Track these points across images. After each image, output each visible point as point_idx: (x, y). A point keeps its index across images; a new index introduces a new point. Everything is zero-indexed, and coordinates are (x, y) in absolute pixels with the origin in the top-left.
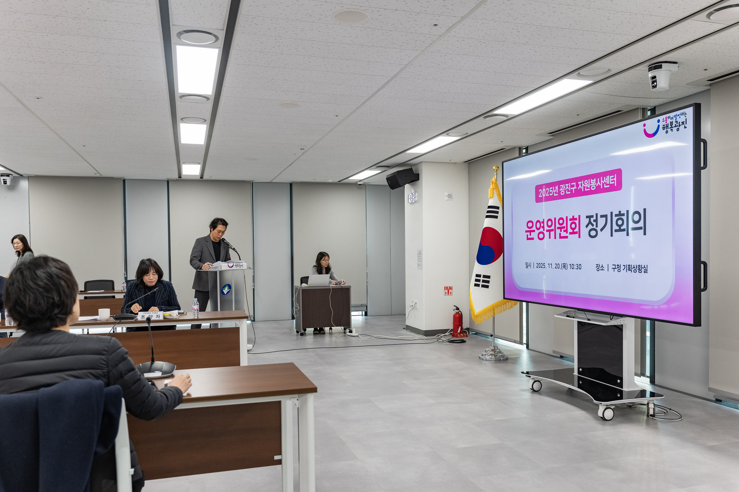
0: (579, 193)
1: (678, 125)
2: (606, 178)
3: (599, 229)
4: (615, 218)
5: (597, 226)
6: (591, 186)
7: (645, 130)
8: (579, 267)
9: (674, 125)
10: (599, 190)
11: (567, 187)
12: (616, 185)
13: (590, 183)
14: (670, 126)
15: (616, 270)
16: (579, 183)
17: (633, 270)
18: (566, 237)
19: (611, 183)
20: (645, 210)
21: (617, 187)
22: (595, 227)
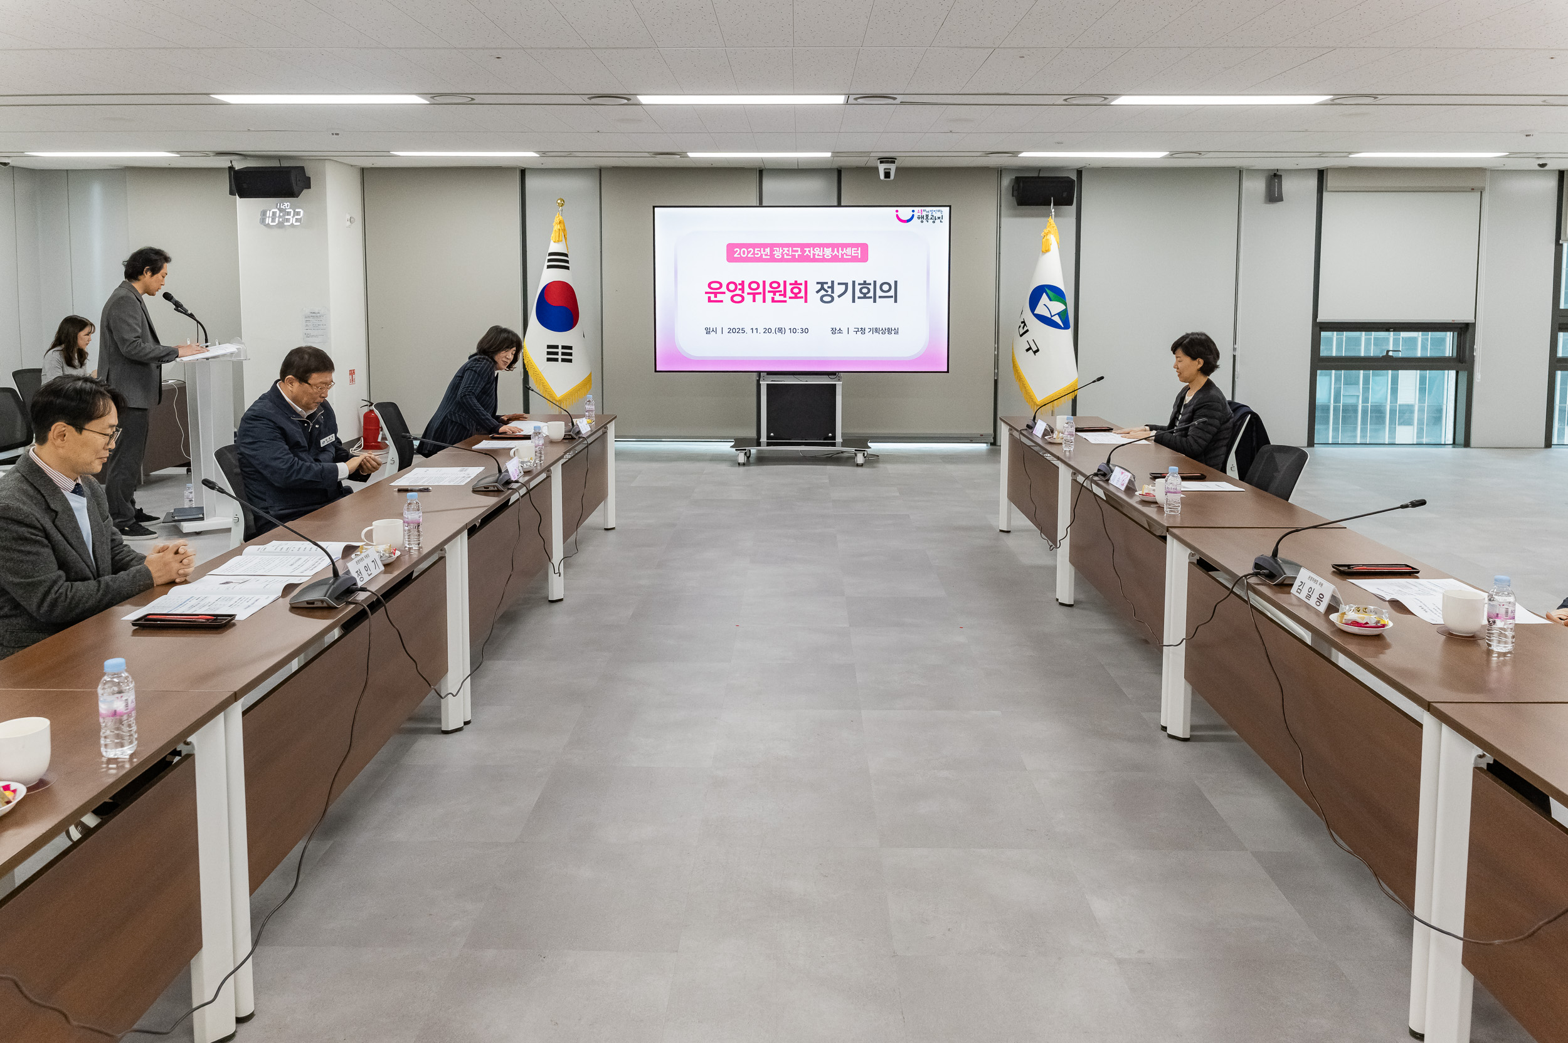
0: (804, 259)
1: (934, 219)
2: (846, 249)
3: (835, 295)
4: (858, 288)
5: (833, 292)
6: (824, 255)
7: (897, 215)
8: (805, 331)
9: (929, 217)
10: (835, 259)
11: (786, 251)
12: (859, 257)
13: (823, 251)
14: (925, 218)
15: (859, 333)
16: (805, 249)
17: (881, 332)
18: (785, 301)
19: (853, 254)
20: (896, 282)
21: (864, 258)
22: (830, 293)
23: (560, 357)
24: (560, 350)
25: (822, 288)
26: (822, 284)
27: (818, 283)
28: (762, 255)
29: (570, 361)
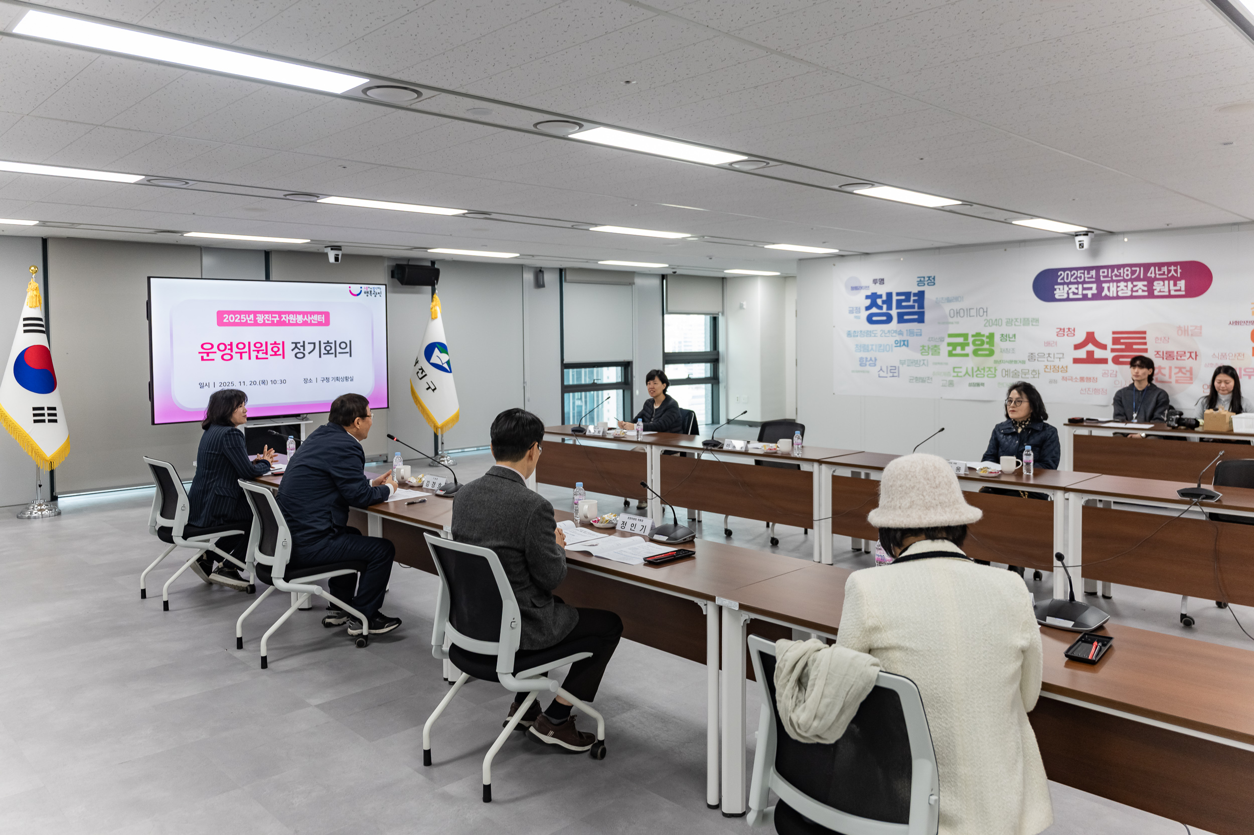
0: (281, 323)
1: (376, 294)
2: (314, 316)
3: (306, 352)
4: (323, 346)
5: (304, 350)
6: (296, 320)
7: (350, 291)
8: (283, 382)
9: (372, 292)
10: (305, 324)
11: (267, 317)
12: (324, 322)
13: (296, 317)
14: (369, 293)
15: (325, 382)
16: (282, 316)
17: (340, 381)
18: (267, 358)
19: (319, 320)
20: (350, 341)
21: (327, 323)
22: (302, 351)
23: (46, 418)
24: (46, 412)
25: (296, 347)
26: (296, 343)
27: (292, 343)
28: (247, 320)
29: (55, 421)
